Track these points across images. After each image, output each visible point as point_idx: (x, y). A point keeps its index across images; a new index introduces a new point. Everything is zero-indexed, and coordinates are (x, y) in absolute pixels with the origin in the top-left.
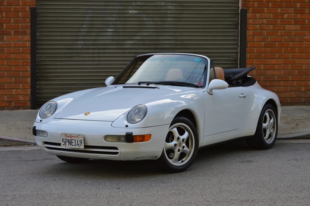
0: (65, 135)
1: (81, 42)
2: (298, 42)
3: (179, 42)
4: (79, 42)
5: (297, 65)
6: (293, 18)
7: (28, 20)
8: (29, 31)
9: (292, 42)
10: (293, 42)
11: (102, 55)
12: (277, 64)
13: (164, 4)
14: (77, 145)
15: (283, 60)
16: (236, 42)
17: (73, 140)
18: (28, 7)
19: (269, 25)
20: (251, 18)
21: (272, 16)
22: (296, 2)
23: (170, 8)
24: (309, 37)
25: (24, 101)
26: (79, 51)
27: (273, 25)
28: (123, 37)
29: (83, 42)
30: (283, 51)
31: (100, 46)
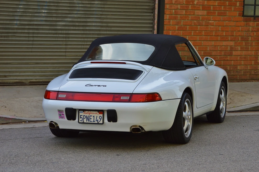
1: (18, 22)
2: (204, 26)
3: (104, 25)
4: (15, 22)
5: (203, 46)
6: (201, 4)
10: (201, 26)
11: (36, 35)
16: (151, 25)
19: (182, 10)
20: (168, 3)
21: (185, 2)
24: (213, 21)
26: (15, 31)
27: (186, 10)
28: (55, 19)
29: (19, 22)
30: (192, 34)
31: (35, 26)
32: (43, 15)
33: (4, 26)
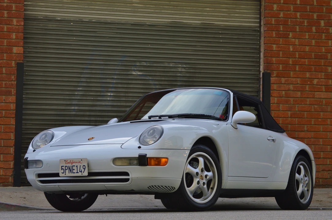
0: (65, 161)
1: (75, 107)
2: (330, 113)
4: (73, 108)
5: (329, 139)
6: (323, 84)
7: (13, 77)
8: (14, 90)
9: (323, 113)
12: (306, 137)
13: (174, 66)
14: (80, 172)
15: (313, 133)
17: (74, 166)
18: (14, 62)
19: (296, 92)
20: (276, 83)
21: (300, 81)
22: (328, 66)
23: (180, 70)
25: (5, 176)
26: (73, 118)
27: (301, 92)
28: (125, 103)
29: (77, 107)
30: (313, 123)
31: (98, 113)
32: (108, 99)
33: (59, 113)
